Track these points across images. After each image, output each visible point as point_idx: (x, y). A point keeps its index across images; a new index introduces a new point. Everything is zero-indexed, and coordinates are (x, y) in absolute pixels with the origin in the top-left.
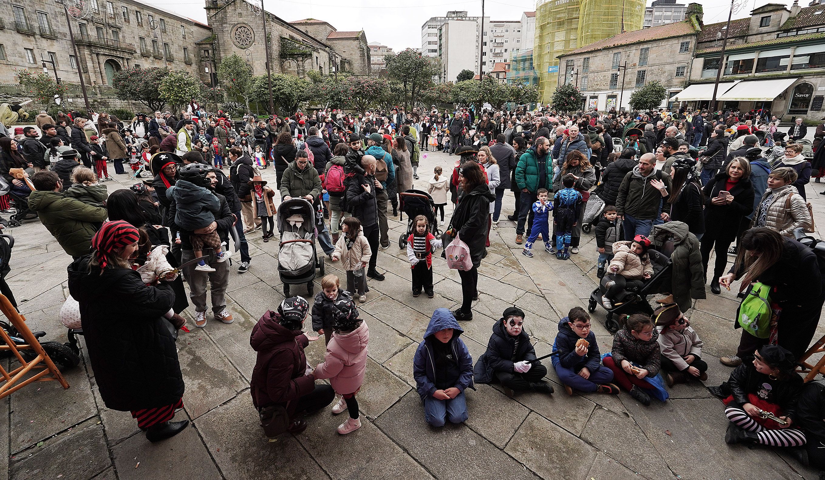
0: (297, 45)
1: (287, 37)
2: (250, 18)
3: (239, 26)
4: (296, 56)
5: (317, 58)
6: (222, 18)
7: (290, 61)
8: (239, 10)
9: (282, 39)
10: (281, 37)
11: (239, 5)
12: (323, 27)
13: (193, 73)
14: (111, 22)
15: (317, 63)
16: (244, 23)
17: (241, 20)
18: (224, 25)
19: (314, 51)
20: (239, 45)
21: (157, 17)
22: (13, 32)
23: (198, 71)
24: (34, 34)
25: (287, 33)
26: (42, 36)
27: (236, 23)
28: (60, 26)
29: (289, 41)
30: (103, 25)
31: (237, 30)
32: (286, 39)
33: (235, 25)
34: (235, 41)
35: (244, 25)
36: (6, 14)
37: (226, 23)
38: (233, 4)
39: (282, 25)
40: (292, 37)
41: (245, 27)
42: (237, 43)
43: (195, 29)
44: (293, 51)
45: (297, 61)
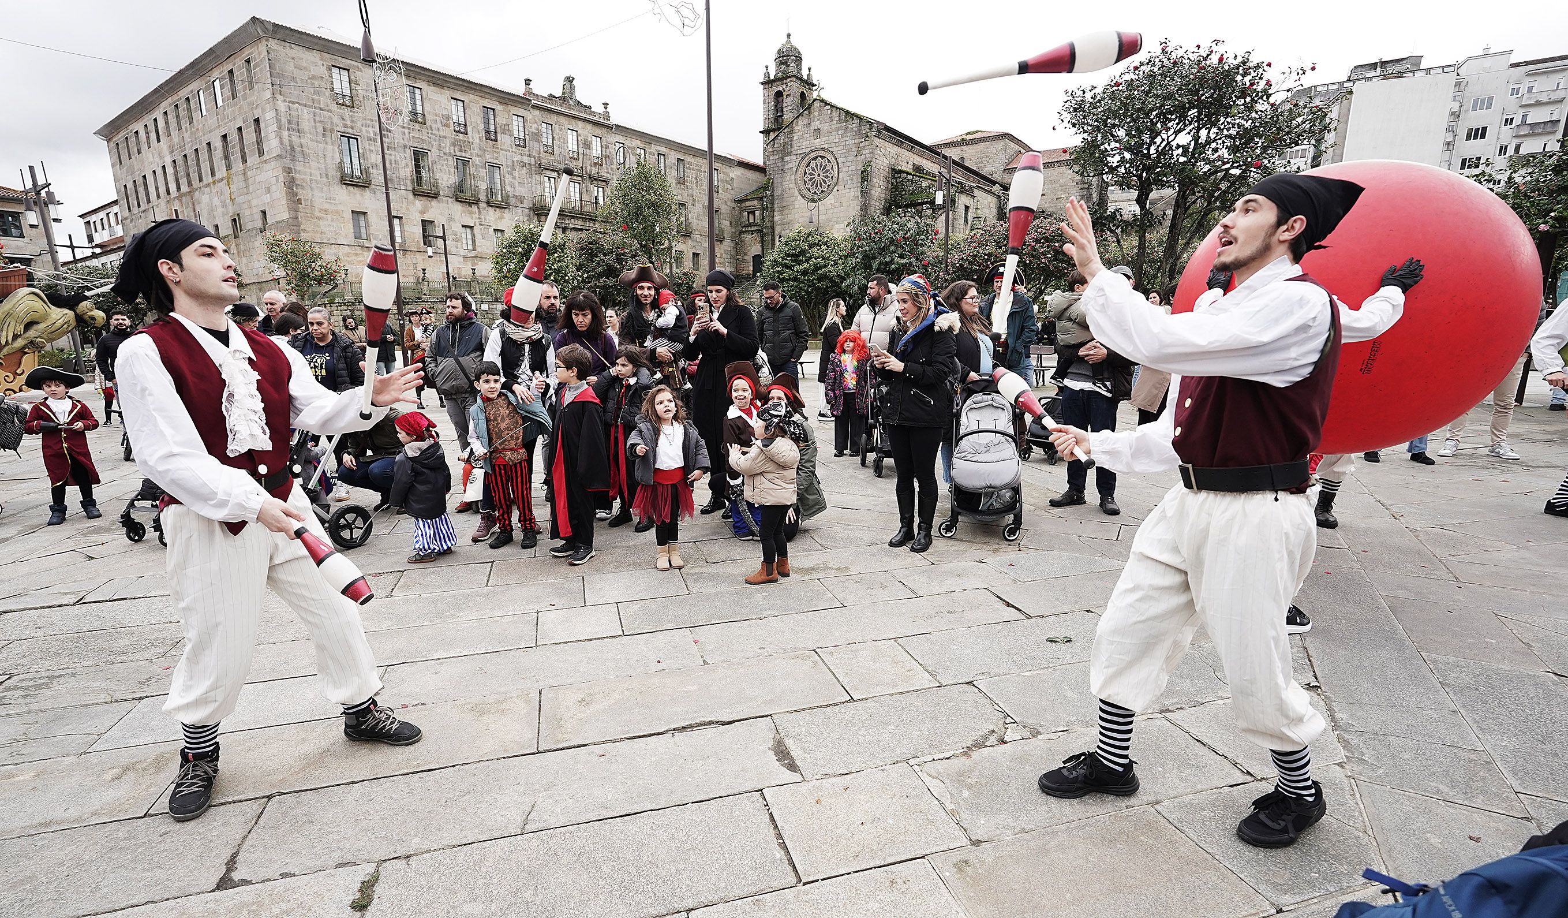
0: (925, 184)
1: (908, 168)
2: (835, 137)
3: (813, 155)
4: (920, 208)
5: (967, 208)
6: (785, 143)
8: (816, 124)
9: (895, 172)
10: (893, 170)
11: (816, 114)
12: (1000, 144)
13: (725, 256)
14: (594, 171)
15: (966, 221)
16: (823, 149)
17: (817, 143)
18: (787, 159)
19: (961, 192)
20: (809, 195)
21: (673, 156)
22: (450, 200)
23: (733, 253)
24: (477, 202)
25: (907, 160)
26: (488, 203)
27: (807, 151)
28: (517, 184)
29: (910, 177)
30: (582, 177)
31: (809, 165)
32: (904, 172)
33: (806, 155)
34: (802, 187)
35: (822, 153)
36: (445, 173)
37: (790, 154)
38: (806, 112)
39: (900, 144)
40: (918, 169)
41: (823, 157)
42: (805, 192)
43: (737, 172)
44: (915, 198)
45: (922, 218)
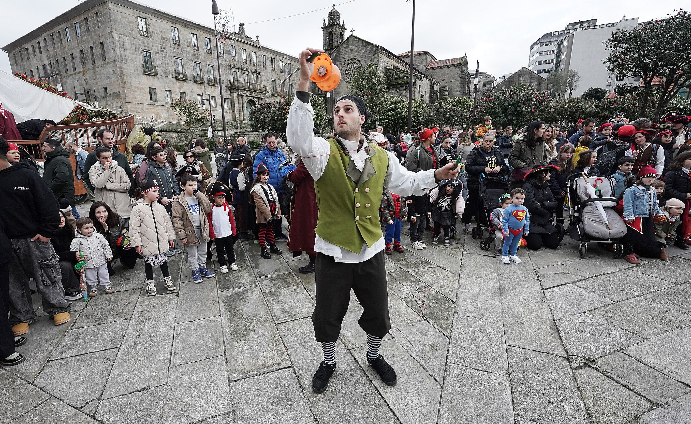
0: (401, 75)
2: (360, 53)
3: (350, 62)
4: (399, 86)
5: (420, 86)
6: (336, 56)
7: (393, 91)
8: (351, 47)
9: (387, 70)
10: (386, 68)
11: (351, 42)
14: (253, 68)
15: (419, 92)
16: (355, 59)
17: (352, 56)
18: (337, 63)
19: (418, 79)
21: (286, 61)
22: (192, 82)
24: (204, 83)
25: (392, 64)
26: (209, 84)
27: (347, 59)
29: (394, 72)
30: (248, 71)
31: (348, 66)
32: (391, 69)
33: (346, 61)
34: (346, 76)
35: (354, 61)
36: (189, 69)
37: (339, 61)
38: (346, 42)
39: (389, 57)
40: (396, 68)
41: (354, 63)
42: (347, 79)
44: (396, 81)
45: (400, 91)
